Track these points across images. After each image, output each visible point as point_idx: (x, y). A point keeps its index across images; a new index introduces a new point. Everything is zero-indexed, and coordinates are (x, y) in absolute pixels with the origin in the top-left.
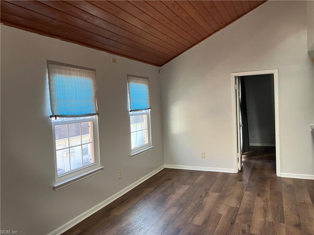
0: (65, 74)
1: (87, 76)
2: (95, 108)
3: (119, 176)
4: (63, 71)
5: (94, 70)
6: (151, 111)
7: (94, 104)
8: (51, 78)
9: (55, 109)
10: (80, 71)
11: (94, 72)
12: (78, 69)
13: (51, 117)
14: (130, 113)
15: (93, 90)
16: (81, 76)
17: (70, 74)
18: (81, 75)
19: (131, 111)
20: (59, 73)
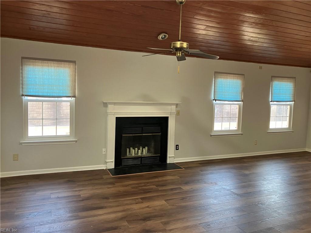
1: (237, 79)
2: (241, 97)
3: (255, 142)
4: (223, 77)
5: (244, 75)
6: (294, 103)
7: (241, 95)
8: (216, 80)
9: (216, 96)
10: (233, 76)
11: (244, 76)
12: (232, 75)
13: (213, 100)
14: (271, 103)
18: (234, 78)
19: (271, 101)
20: (220, 78)
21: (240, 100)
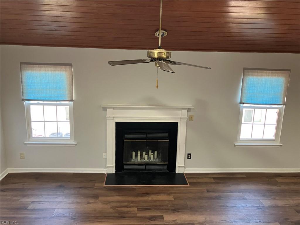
0: (257, 75)
2: (283, 100)
4: (256, 74)
5: (289, 70)
7: (283, 97)
8: (244, 79)
9: (244, 98)
10: (272, 73)
11: (289, 72)
13: (240, 103)
15: (284, 86)
16: (273, 76)
17: (262, 75)
21: (281, 103)
